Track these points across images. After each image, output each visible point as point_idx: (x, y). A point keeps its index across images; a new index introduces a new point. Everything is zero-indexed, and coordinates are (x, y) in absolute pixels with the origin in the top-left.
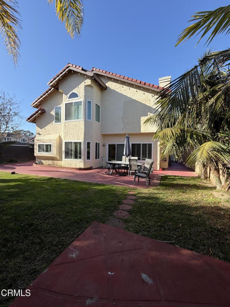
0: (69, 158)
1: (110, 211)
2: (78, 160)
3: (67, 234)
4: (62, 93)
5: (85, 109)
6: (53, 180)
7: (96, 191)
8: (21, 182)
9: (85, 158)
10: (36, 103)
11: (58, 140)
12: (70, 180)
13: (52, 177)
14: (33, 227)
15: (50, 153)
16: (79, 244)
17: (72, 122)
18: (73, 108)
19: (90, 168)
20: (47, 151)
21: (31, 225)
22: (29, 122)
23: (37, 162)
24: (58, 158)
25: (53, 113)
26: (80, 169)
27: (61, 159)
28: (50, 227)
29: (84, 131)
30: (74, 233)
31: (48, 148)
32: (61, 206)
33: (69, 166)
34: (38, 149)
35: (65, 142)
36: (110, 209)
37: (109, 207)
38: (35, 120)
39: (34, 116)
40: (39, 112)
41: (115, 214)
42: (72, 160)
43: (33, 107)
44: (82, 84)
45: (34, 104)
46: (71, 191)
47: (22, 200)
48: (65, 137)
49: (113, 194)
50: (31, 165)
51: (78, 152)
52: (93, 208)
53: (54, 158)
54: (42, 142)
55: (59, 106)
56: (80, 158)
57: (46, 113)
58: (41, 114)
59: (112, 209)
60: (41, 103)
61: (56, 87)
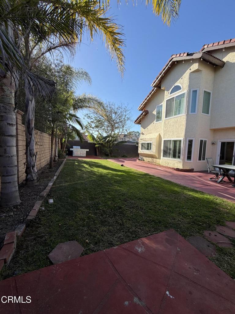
0: (167, 157)
1: (200, 227)
2: (177, 160)
3: (143, 229)
4: (164, 90)
5: (188, 101)
6: (148, 176)
7: (189, 198)
8: (125, 173)
9: (184, 157)
10: (142, 106)
11: (158, 138)
12: (164, 179)
13: (148, 173)
14: (121, 210)
15: (150, 151)
16: (148, 243)
17: (173, 119)
18: (174, 104)
19: (191, 171)
20: (148, 149)
21: (120, 208)
22: (136, 124)
23: (140, 158)
24: (157, 156)
25: (155, 113)
26: (178, 170)
27: (159, 158)
28: (132, 216)
29: (185, 127)
30: (149, 230)
31: (148, 146)
32: (146, 201)
33: (167, 165)
34: (141, 147)
35: (164, 140)
36: (200, 225)
37: (200, 222)
38: (140, 121)
39: (140, 118)
40: (144, 113)
41: (206, 233)
42: (170, 159)
43: (140, 110)
44: (186, 72)
45: (140, 107)
46: (161, 190)
47: (121, 187)
48: (164, 135)
49: (213, 208)
50: (135, 161)
51: (177, 151)
52: (178, 215)
53: (153, 156)
54: (144, 141)
55: (161, 104)
56: (179, 157)
57: (149, 113)
58: (145, 115)
59: (203, 226)
60: (146, 105)
61: (158, 86)
